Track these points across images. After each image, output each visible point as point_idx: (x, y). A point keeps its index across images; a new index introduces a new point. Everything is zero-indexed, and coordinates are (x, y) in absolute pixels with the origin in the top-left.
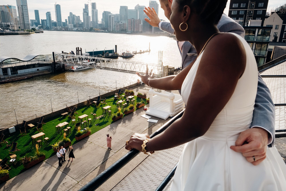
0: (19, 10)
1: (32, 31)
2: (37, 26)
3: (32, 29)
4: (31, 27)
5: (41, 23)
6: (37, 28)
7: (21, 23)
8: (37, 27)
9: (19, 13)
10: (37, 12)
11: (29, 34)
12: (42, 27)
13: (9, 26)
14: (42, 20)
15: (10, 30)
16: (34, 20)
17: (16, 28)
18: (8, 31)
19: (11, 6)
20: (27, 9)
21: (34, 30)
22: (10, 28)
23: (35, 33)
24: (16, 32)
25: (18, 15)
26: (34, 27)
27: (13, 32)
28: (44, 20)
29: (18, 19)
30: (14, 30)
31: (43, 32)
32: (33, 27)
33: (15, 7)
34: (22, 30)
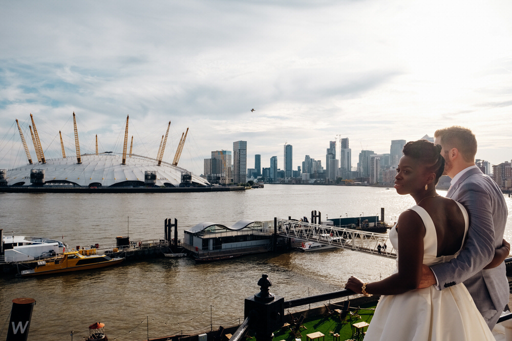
0: (234, 157)
1: (247, 186)
2: (256, 178)
3: (249, 182)
4: (247, 180)
5: (262, 173)
6: (255, 181)
7: (236, 174)
8: (256, 180)
9: (234, 160)
10: (258, 158)
11: (243, 190)
12: (263, 179)
13: (219, 178)
14: (263, 168)
15: (220, 184)
16: (253, 169)
17: (227, 182)
18: (217, 185)
19: (225, 152)
20: (245, 155)
21: (251, 183)
22: (220, 181)
23: (252, 187)
24: (227, 187)
25: (232, 163)
26: (252, 179)
27: (223, 187)
28: (266, 169)
29: (232, 169)
30: (224, 185)
31: (263, 187)
32: (250, 180)
33: (230, 152)
34: (235, 184)
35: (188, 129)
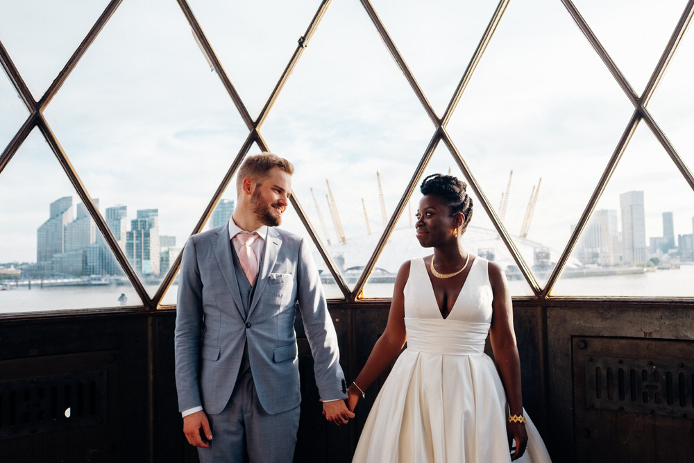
0: (623, 219)
1: (649, 266)
2: (665, 251)
3: (652, 260)
4: (649, 256)
5: (677, 244)
6: (664, 257)
7: (627, 247)
8: (666, 255)
9: (623, 224)
10: (668, 219)
11: (642, 273)
12: (679, 254)
13: (596, 255)
14: (679, 236)
15: (599, 265)
16: (659, 238)
17: (612, 261)
18: (594, 267)
19: (606, 211)
20: (642, 213)
21: (655, 261)
22: (599, 260)
23: (659, 269)
24: (611, 269)
25: (620, 229)
26: (658, 254)
27: (605, 270)
28: (685, 236)
29: (620, 239)
30: (607, 266)
31: (679, 268)
32: (653, 256)
33: (615, 211)
34: (625, 264)
35: (541, 179)
